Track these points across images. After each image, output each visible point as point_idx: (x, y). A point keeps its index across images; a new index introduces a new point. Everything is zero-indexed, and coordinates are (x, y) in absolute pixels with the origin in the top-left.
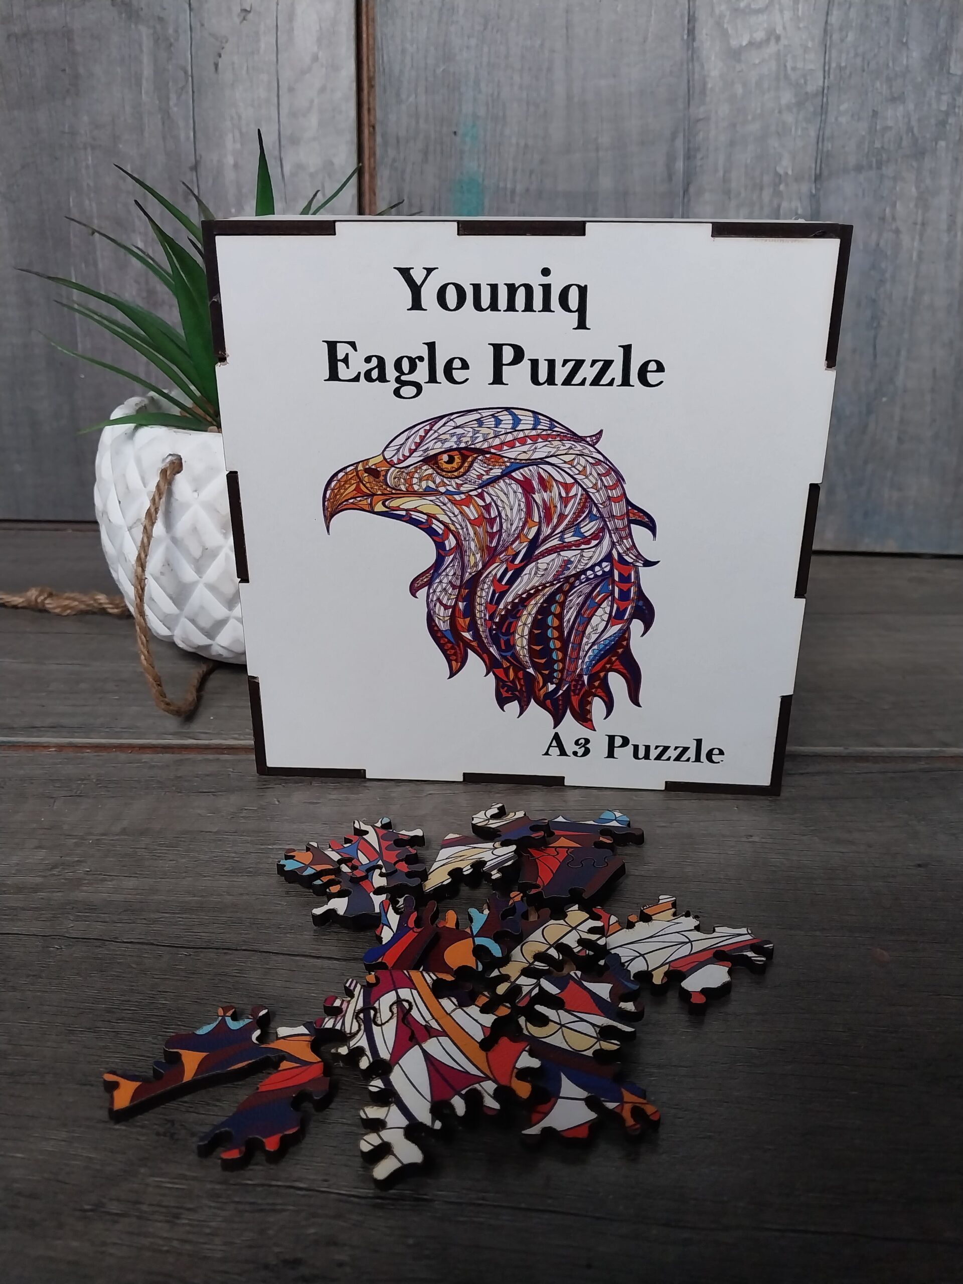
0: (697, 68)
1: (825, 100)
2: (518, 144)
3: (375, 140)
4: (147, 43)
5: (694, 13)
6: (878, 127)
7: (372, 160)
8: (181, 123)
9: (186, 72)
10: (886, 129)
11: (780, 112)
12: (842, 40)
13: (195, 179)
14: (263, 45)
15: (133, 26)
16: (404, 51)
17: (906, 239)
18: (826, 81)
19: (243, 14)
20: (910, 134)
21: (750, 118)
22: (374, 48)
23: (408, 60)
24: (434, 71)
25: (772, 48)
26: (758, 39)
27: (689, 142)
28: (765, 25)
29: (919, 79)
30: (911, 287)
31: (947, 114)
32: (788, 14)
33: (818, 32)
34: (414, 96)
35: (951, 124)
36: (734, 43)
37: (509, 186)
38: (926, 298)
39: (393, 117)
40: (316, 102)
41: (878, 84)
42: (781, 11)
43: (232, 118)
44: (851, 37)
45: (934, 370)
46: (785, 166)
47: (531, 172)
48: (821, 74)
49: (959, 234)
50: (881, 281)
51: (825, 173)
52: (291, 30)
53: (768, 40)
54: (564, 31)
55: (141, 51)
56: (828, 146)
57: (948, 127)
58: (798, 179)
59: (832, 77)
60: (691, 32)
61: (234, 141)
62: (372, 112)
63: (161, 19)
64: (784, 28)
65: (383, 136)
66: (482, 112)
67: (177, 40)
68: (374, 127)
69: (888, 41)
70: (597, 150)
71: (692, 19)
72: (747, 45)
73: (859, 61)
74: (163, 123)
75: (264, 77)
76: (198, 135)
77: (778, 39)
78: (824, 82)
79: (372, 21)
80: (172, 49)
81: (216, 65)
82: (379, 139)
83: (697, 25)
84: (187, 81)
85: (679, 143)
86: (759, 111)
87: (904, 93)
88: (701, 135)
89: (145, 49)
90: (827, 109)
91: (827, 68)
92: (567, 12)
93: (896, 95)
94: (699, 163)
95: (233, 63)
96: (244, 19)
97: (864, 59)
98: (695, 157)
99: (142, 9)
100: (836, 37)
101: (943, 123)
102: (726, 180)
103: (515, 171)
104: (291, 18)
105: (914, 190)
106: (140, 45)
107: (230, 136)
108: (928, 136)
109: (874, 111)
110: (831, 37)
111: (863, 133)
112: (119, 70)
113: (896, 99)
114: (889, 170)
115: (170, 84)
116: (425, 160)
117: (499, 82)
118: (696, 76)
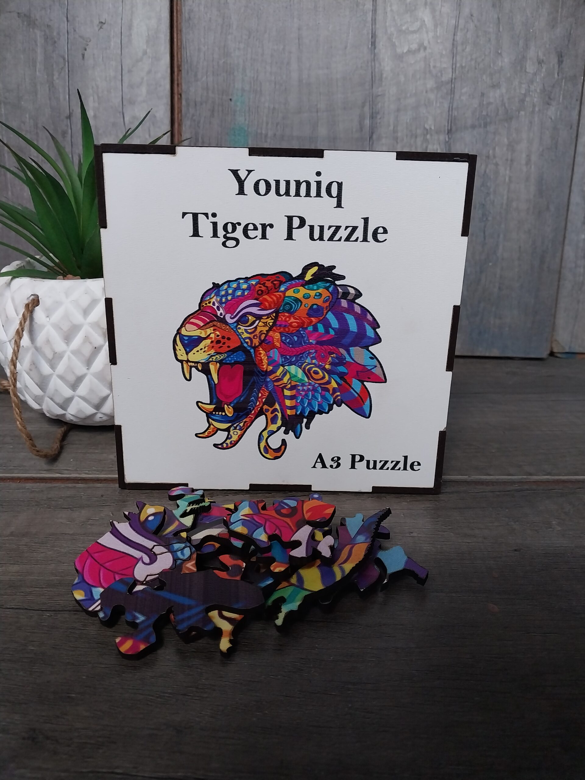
0: (377, 65)
1: (453, 86)
2: (269, 107)
3: (181, 103)
4: (40, 40)
5: (375, 32)
6: (485, 103)
7: (180, 115)
8: (61, 90)
9: (64, 59)
10: (489, 104)
11: (426, 92)
12: (463, 50)
13: (69, 124)
14: (112, 44)
15: (31, 30)
16: (199, 50)
17: (502, 169)
18: (454, 75)
19: (100, 25)
20: (503, 107)
21: (408, 95)
22: (181, 48)
23: (202, 55)
24: (218, 63)
25: (422, 54)
26: (414, 49)
27: (372, 108)
28: (418, 41)
29: (509, 75)
30: (505, 197)
31: (525, 95)
32: (431, 34)
33: (449, 45)
34: (206, 77)
35: (527, 101)
36: (399, 51)
37: (264, 132)
38: (514, 204)
39: (192, 89)
40: (145, 79)
41: (484, 77)
42: (427, 32)
43: (93, 87)
44: (468, 49)
45: (520, 247)
46: (430, 124)
47: (277, 124)
48: (450, 70)
49: (533, 167)
50: (488, 193)
51: (454, 129)
52: (130, 35)
53: (419, 50)
54: (297, 41)
55: (37, 45)
56: (455, 113)
57: (526, 103)
58: (438, 132)
59: (457, 72)
60: (374, 44)
61: (94, 102)
62: (180, 85)
63: (48, 26)
64: (429, 42)
65: (187, 100)
66: (247, 88)
67: (59, 39)
68: (181, 95)
69: (490, 52)
70: (317, 112)
71: (374, 36)
72: (406, 52)
73: (473, 63)
74: (50, 90)
75: (114, 64)
76: (71, 97)
77: (425, 48)
78: (452, 75)
79: (180, 31)
80: (56, 44)
81: (83, 55)
82: (184, 102)
83: (377, 40)
84: (65, 65)
85: (367, 109)
86: (414, 91)
87: (499, 82)
88: (380, 105)
89: (39, 44)
90: (454, 91)
91: (454, 66)
92: (299, 29)
93: (495, 84)
94: (379, 121)
95: (94, 55)
96: (101, 28)
97: (476, 61)
98: (376, 117)
99: (37, 20)
100: (460, 48)
101: (522, 101)
102: (395, 131)
103: (267, 124)
104: (130, 27)
105: (506, 140)
106: (36, 42)
107: (91, 98)
108: (514, 108)
109: (482, 93)
110: (456, 48)
111: (476, 106)
112: (22, 56)
113: (495, 86)
114: (491, 128)
115: (54, 66)
116: (212, 115)
117: (258, 70)
118: (377, 70)
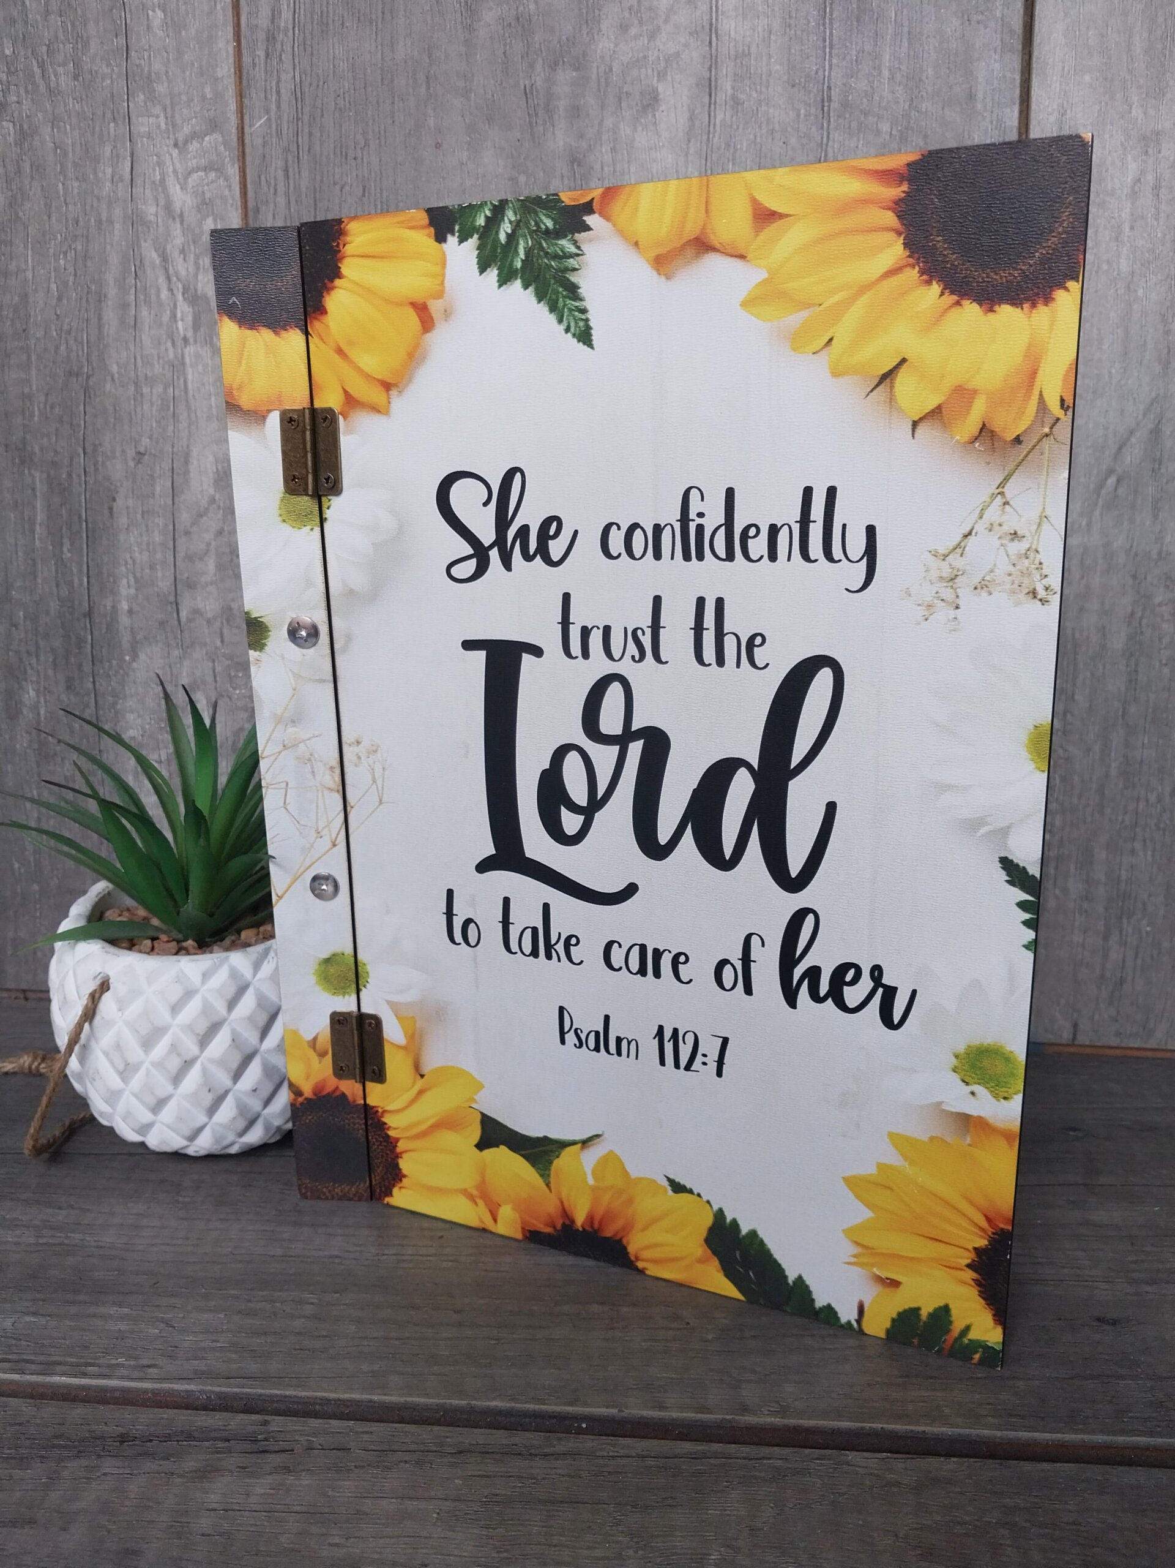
4: (40, 487)
8: (75, 571)
9: (80, 517)
13: (88, 626)
14: (158, 489)
15: (26, 471)
19: (138, 457)
40: (213, 543)
43: (126, 563)
52: (187, 472)
55: (35, 496)
61: (129, 587)
63: (54, 464)
67: (71, 483)
74: (57, 570)
75: (160, 521)
76: (92, 580)
80: (67, 493)
81: (111, 509)
84: (81, 528)
89: (38, 494)
95: (128, 508)
96: (139, 462)
99: (35, 454)
104: (187, 460)
106: (34, 489)
107: (125, 581)
112: (12, 516)
115: (64, 530)
